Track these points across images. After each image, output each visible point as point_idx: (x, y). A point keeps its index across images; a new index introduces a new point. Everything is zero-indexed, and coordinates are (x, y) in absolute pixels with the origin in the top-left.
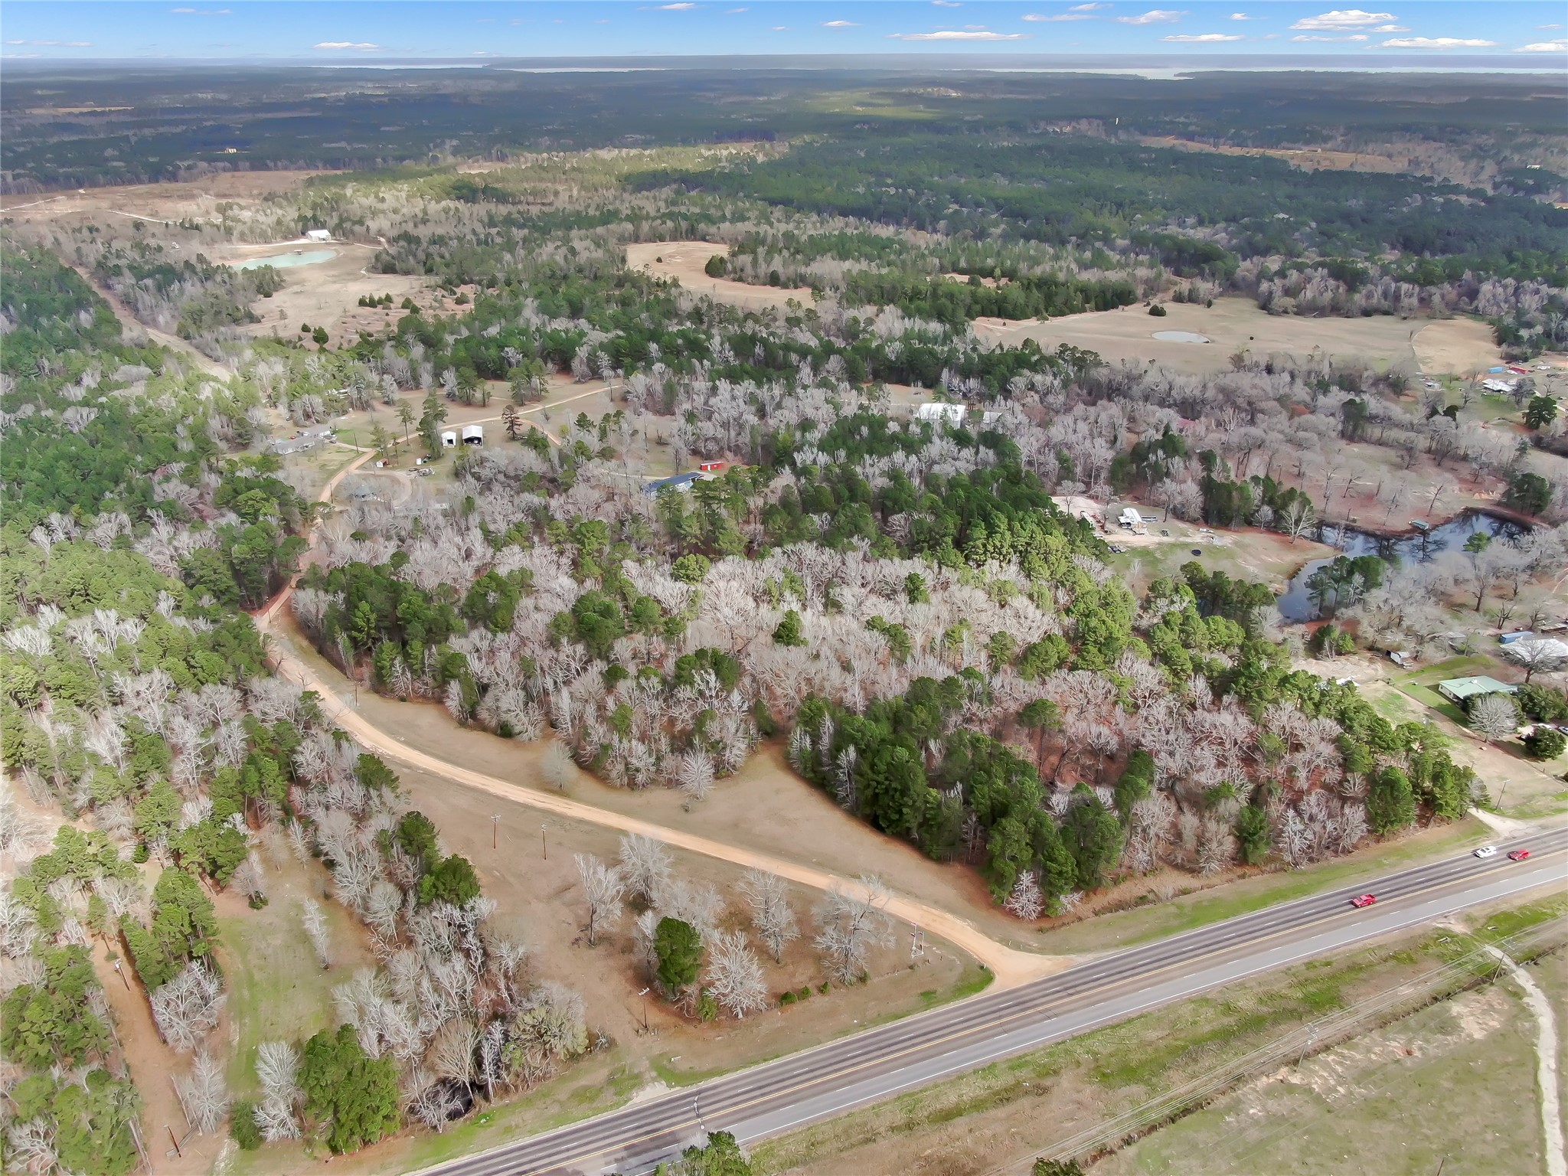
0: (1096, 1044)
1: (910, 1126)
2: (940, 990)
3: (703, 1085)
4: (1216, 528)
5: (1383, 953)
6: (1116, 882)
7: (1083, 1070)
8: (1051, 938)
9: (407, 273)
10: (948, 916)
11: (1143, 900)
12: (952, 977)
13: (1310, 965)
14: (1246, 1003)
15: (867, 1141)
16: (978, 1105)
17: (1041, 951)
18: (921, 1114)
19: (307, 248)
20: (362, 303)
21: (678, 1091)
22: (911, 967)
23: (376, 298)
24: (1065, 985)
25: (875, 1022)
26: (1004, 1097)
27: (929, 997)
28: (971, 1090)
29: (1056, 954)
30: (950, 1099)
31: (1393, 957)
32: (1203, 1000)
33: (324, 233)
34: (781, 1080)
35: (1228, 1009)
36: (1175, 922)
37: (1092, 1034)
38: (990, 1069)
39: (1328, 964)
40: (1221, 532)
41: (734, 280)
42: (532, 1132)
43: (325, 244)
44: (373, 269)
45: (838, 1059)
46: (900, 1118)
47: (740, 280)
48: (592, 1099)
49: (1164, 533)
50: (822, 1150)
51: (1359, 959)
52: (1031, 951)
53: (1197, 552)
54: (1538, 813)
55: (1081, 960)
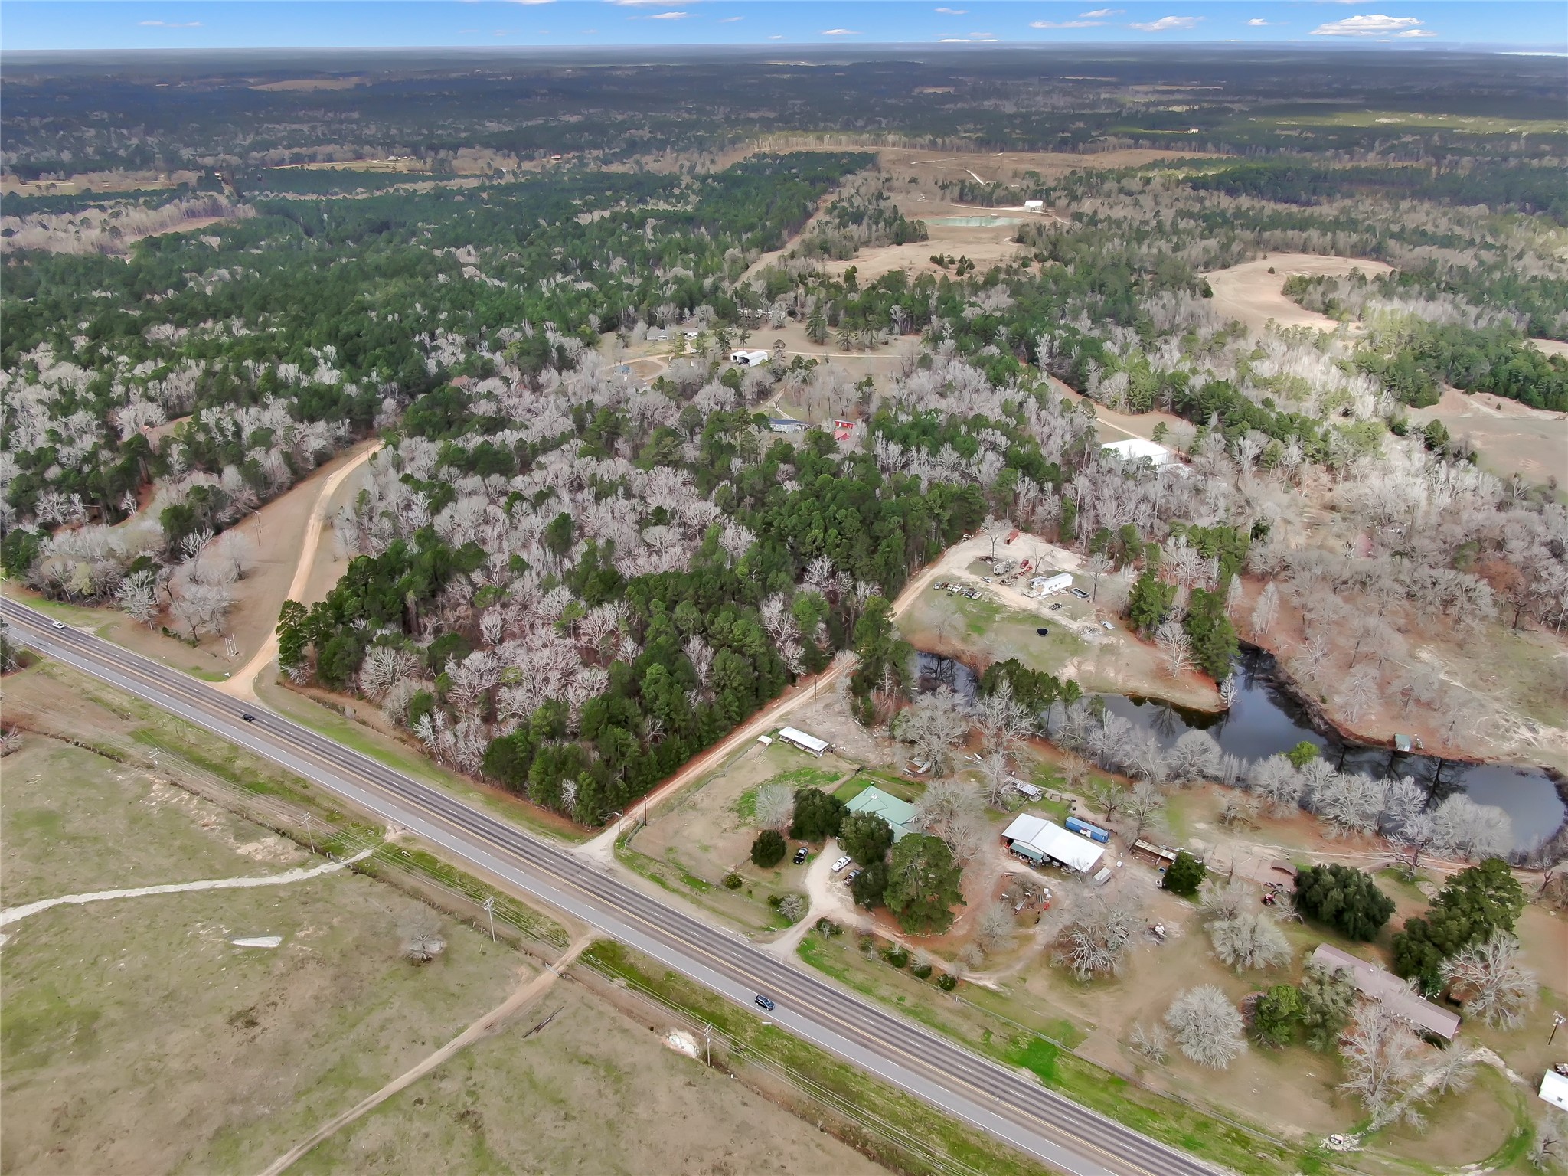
2: (203, 670)
7: (148, 726)
16: (106, 705)
20: (933, 260)
21: (91, 634)
22: (216, 656)
23: (947, 257)
27: (195, 669)
33: (1037, 204)
41: (1295, 301)
43: (1029, 214)
47: (1300, 301)
49: (1056, 607)
51: (320, 799)
53: (1042, 632)
54: (638, 868)
55: (255, 702)
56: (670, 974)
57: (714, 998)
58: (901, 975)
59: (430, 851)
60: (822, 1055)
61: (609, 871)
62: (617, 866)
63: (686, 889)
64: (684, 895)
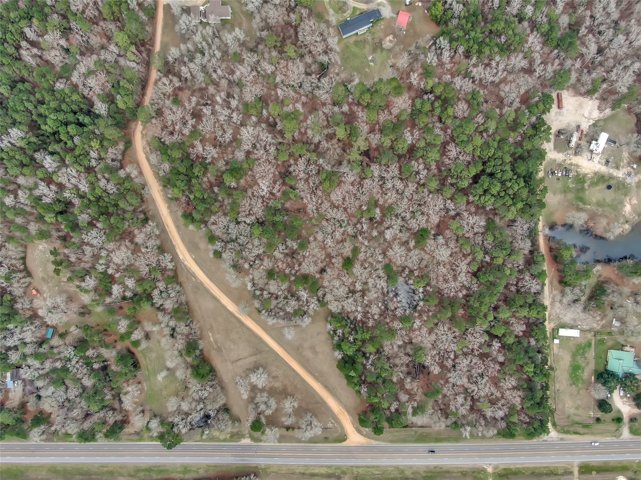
0: (361, 471)
1: (303, 474)
2: (330, 438)
3: (259, 444)
5: (460, 470)
7: (353, 476)
10: (346, 413)
12: (336, 435)
13: (435, 467)
14: (408, 474)
15: (293, 473)
16: (322, 476)
17: (364, 436)
18: (308, 472)
21: (253, 443)
22: (326, 429)
24: (364, 450)
27: (326, 439)
28: (323, 471)
29: (368, 439)
30: (317, 471)
31: (461, 472)
32: (397, 468)
35: (402, 472)
38: (329, 467)
39: (441, 468)
46: (302, 471)
49: (608, 162)
52: (362, 435)
53: (609, 187)
54: (567, 432)
55: (374, 443)
56: (604, 463)
62: (561, 436)
63: (586, 431)
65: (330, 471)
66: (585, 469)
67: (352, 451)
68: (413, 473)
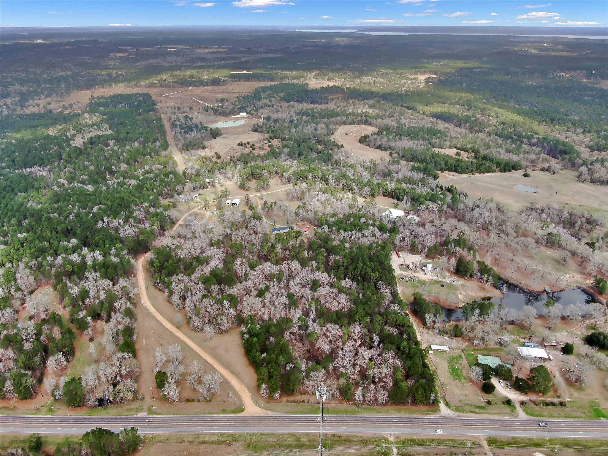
0: (254, 438)
1: (192, 442)
2: (228, 410)
3: (155, 416)
4: (460, 277)
5: (360, 439)
6: (302, 394)
7: (245, 443)
8: (268, 405)
9: (261, 132)
10: (247, 390)
11: (304, 402)
12: (233, 408)
13: (333, 435)
14: (304, 440)
15: (181, 442)
16: (212, 443)
17: (262, 408)
18: (198, 440)
19: (238, 119)
20: (239, 144)
21: (149, 416)
22: (225, 402)
23: (243, 143)
24: (260, 419)
25: (205, 413)
26: (219, 443)
27: (224, 411)
28: (214, 439)
29: (266, 410)
30: (207, 439)
31: (361, 441)
32: (293, 435)
33: (244, 114)
34: (172, 421)
35: (298, 439)
36: (307, 411)
37: (254, 434)
38: (222, 435)
39: (340, 437)
40: (460, 279)
41: (366, 145)
42: (112, 415)
43: (244, 118)
44: (252, 130)
45: (190, 420)
46: (192, 439)
47: (368, 145)
48: (130, 412)
49: (436, 276)
50: (169, 441)
51: (350, 439)
52: (260, 407)
53: (443, 286)
54: (463, 411)
55: (270, 413)
56: (513, 438)
57: (530, 439)
58: (551, 408)
59: (408, 437)
60: (567, 439)
61: (459, 416)
62: (457, 413)
63: (481, 411)
64: (484, 413)
65: (221, 439)
66: (493, 442)
67: (246, 420)
68: (310, 441)
